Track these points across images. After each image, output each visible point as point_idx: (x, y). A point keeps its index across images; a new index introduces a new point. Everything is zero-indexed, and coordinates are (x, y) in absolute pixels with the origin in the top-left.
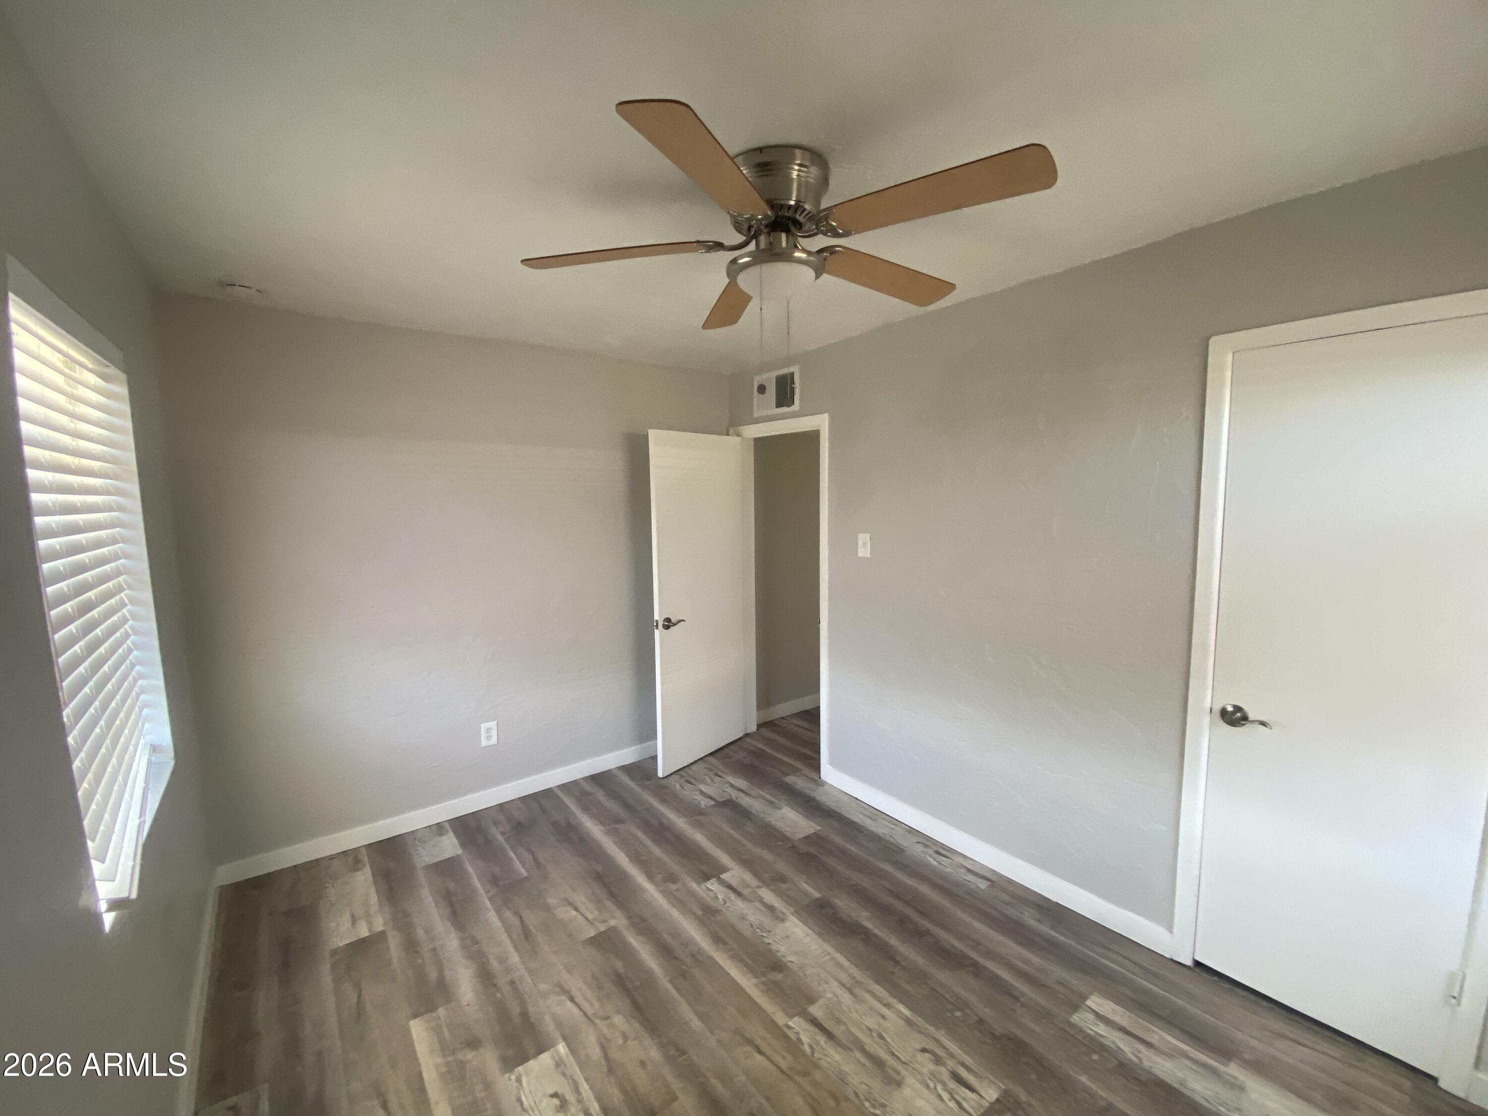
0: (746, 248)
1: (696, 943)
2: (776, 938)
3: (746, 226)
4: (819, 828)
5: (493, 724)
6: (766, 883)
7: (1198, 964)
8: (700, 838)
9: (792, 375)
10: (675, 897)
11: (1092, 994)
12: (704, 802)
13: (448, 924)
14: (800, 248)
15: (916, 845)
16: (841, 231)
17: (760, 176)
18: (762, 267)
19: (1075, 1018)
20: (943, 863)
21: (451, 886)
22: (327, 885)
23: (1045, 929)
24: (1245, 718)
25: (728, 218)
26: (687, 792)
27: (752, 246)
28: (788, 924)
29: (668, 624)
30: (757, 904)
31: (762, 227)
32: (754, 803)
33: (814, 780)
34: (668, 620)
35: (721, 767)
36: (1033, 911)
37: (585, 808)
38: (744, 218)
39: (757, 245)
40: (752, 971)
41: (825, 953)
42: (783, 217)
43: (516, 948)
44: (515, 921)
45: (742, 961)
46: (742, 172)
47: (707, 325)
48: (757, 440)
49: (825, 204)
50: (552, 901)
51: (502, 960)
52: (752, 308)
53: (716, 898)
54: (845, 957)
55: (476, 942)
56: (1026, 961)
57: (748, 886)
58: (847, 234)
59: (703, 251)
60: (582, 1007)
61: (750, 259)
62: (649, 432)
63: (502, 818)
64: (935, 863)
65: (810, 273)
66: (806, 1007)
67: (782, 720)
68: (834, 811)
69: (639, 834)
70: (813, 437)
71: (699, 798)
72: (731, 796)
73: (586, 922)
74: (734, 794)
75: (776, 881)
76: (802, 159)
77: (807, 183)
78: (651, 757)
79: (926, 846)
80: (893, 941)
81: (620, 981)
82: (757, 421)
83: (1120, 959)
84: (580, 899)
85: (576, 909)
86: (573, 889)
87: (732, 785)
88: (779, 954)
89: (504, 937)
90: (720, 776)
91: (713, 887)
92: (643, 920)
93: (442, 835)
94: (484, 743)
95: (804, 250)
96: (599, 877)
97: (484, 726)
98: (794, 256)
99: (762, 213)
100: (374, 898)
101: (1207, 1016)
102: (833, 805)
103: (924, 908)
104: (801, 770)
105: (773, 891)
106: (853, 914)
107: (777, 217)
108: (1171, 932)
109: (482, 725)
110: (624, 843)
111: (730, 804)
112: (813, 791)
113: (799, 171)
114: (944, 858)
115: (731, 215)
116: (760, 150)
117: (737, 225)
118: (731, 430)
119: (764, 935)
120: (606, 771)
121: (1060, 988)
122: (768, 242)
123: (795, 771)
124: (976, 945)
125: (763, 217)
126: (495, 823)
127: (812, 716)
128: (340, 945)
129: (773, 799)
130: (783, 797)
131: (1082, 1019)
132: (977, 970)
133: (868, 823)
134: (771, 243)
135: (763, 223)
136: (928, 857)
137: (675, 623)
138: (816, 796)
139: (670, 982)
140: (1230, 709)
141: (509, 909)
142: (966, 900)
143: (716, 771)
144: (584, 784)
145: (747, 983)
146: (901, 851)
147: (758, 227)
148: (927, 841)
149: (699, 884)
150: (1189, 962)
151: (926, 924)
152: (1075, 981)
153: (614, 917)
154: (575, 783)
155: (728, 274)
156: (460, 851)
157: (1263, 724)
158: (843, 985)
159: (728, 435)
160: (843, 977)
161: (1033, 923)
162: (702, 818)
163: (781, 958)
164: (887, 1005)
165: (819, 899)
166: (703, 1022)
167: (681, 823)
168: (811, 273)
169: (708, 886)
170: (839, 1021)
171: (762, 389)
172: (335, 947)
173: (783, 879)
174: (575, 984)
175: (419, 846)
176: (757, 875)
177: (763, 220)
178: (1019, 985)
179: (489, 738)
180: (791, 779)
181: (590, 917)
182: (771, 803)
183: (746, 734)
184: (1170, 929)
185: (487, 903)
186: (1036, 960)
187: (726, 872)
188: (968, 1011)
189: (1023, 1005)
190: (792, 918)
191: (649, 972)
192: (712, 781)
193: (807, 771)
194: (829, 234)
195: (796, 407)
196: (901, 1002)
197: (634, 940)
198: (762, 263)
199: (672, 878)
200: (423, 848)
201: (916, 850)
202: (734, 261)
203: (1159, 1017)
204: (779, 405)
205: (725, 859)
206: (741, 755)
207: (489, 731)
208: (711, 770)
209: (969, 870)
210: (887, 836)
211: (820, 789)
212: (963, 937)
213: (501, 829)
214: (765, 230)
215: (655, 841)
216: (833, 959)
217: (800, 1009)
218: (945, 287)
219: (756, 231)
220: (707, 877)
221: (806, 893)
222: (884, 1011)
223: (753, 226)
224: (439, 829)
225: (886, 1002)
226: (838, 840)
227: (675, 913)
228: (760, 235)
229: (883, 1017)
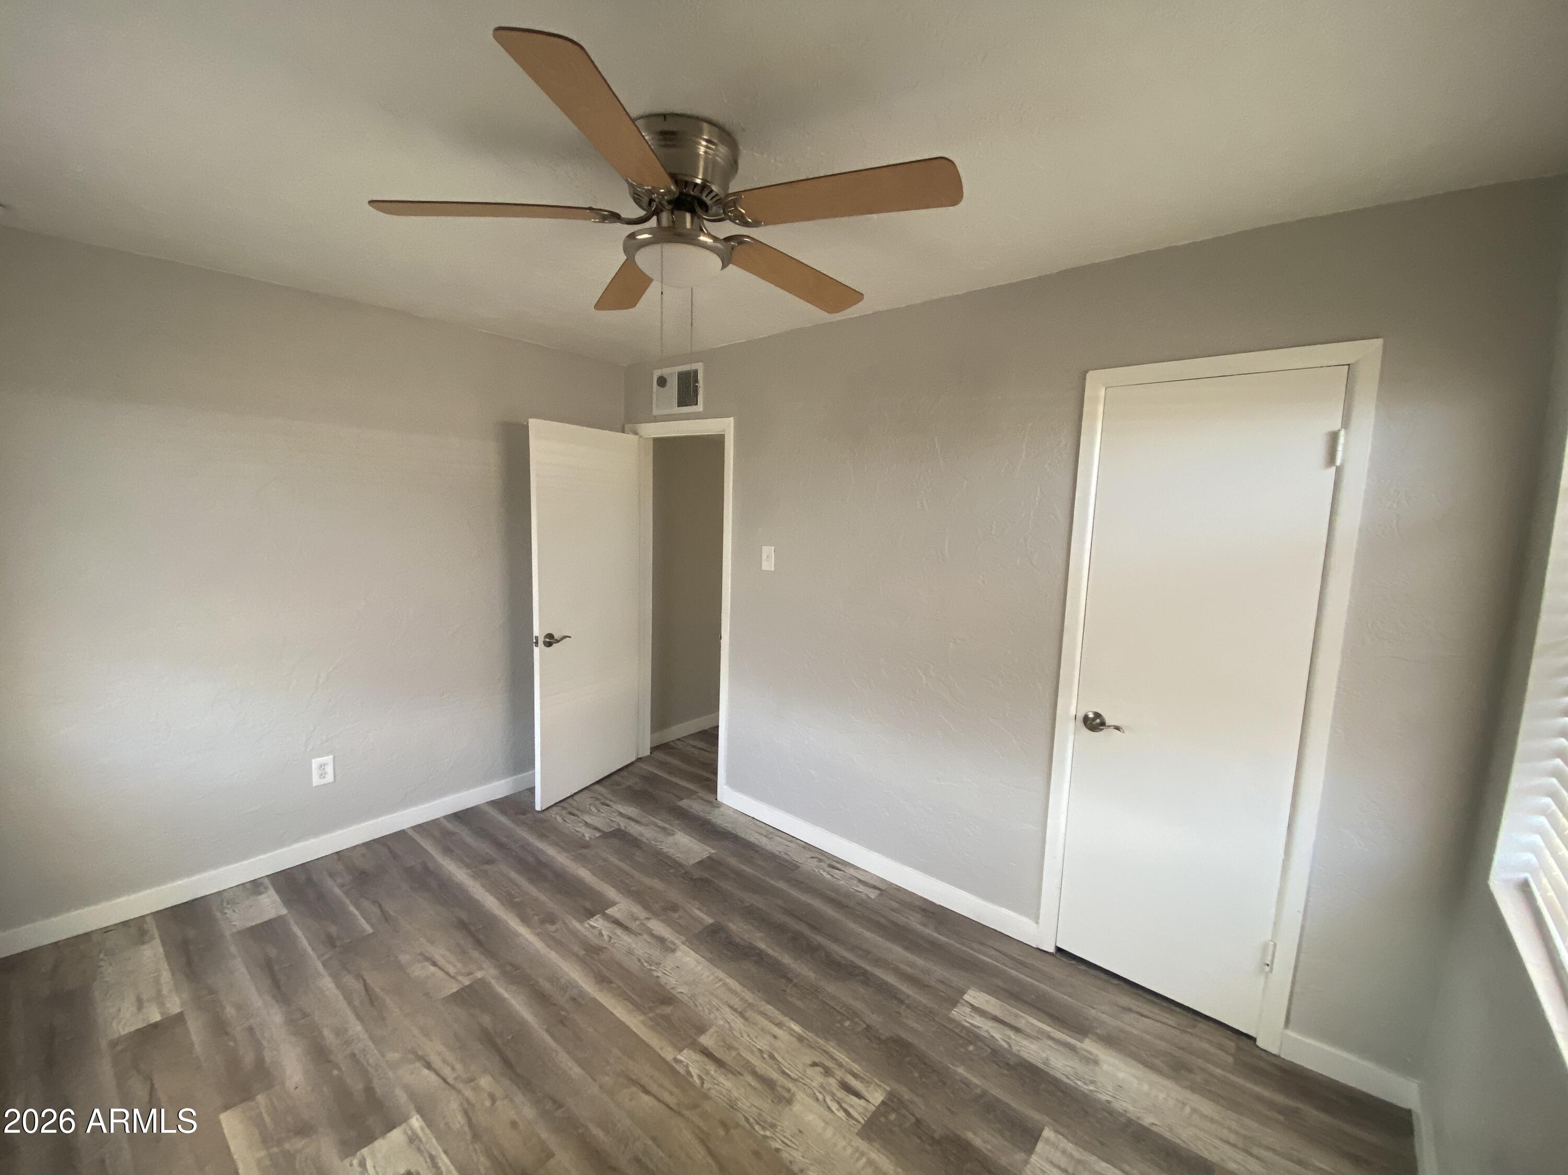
0: (646, 223)
1: (577, 986)
2: (666, 970)
3: (645, 200)
4: (714, 851)
5: (329, 759)
6: (656, 914)
7: (1059, 950)
8: (584, 873)
9: (696, 372)
10: (553, 938)
11: (969, 988)
12: (588, 834)
13: (268, 998)
14: (706, 232)
15: (810, 860)
16: (750, 220)
17: (663, 146)
18: (664, 246)
19: (955, 1013)
20: (835, 876)
21: (273, 952)
22: (102, 963)
23: (930, 932)
24: (1103, 724)
25: (626, 185)
26: (569, 825)
27: (653, 222)
28: (679, 954)
29: (550, 641)
30: (646, 937)
31: (665, 203)
32: (645, 832)
33: (710, 802)
34: (550, 636)
35: (610, 796)
36: (919, 916)
37: (447, 851)
38: (644, 189)
39: (659, 221)
40: (638, 1008)
41: (717, 980)
42: (688, 195)
43: (359, 1017)
44: (358, 986)
45: (628, 999)
46: (643, 137)
47: (601, 305)
48: (657, 440)
49: (734, 187)
50: (404, 958)
51: (340, 1032)
52: (652, 292)
53: (601, 934)
54: (738, 981)
55: (305, 1015)
56: (912, 965)
57: (636, 919)
58: (756, 224)
59: (598, 220)
60: (441, 1073)
61: (650, 236)
62: (529, 422)
63: (340, 867)
64: (829, 877)
65: (716, 261)
66: (696, 1037)
67: (678, 743)
68: (730, 833)
69: (513, 875)
70: (715, 443)
71: (583, 829)
72: (619, 825)
73: (447, 977)
74: (623, 823)
75: (667, 910)
76: (710, 133)
77: (715, 163)
78: (528, 789)
79: (820, 860)
80: (786, 959)
81: (488, 1039)
82: (656, 419)
83: (994, 953)
84: (439, 952)
85: (435, 964)
86: (432, 943)
87: (620, 814)
88: (668, 987)
89: (342, 1004)
90: (608, 806)
91: (597, 924)
92: (516, 967)
93: (260, 893)
94: (316, 781)
95: (709, 235)
96: (463, 926)
97: (315, 762)
98: (700, 240)
99: (666, 187)
100: (166, 976)
101: (1065, 997)
102: (729, 827)
103: (817, 923)
104: (696, 792)
105: (663, 921)
106: (746, 937)
107: (681, 193)
108: (1037, 923)
109: (313, 760)
110: (494, 886)
111: (619, 834)
112: (708, 813)
113: (707, 147)
114: (837, 871)
115: (631, 185)
116: (665, 116)
117: (636, 196)
118: (627, 427)
119: (653, 968)
120: (472, 807)
121: (941, 987)
122: (671, 220)
123: (691, 794)
124: (866, 954)
125: (666, 190)
126: (331, 875)
127: (711, 736)
128: (123, 1033)
129: (667, 826)
130: (677, 822)
131: (961, 1014)
132: (866, 978)
133: (764, 842)
134: (673, 222)
135: (666, 198)
136: (821, 871)
137: (558, 639)
138: (711, 818)
139: (547, 1031)
140: (1091, 715)
141: (349, 972)
142: (858, 911)
143: (603, 800)
144: (445, 822)
145: (634, 1021)
146: (795, 867)
147: (660, 203)
148: (821, 855)
149: (581, 922)
150: (1052, 949)
151: (820, 939)
152: (955, 978)
153: (481, 968)
154: (435, 822)
155: (626, 250)
156: (284, 911)
157: (1117, 728)
158: (735, 1010)
159: (623, 432)
160: (735, 1002)
161: (920, 928)
162: (584, 851)
163: (671, 991)
164: (779, 1025)
165: (711, 925)
166: (583, 1069)
167: (561, 859)
168: (718, 262)
169: (591, 923)
170: (730, 1047)
171: (662, 382)
172: (116, 1036)
173: (674, 908)
174: (434, 1049)
175: (229, 909)
176: (646, 907)
177: (665, 195)
178: (905, 989)
179: (322, 776)
180: (685, 803)
181: (452, 970)
182: (664, 829)
183: (638, 759)
184: (1036, 919)
185: (319, 966)
186: (920, 961)
187: (612, 906)
188: (857, 1020)
189: (908, 1007)
190: (683, 947)
191: (523, 1023)
192: (599, 811)
193: (703, 793)
194: (737, 221)
195: (699, 408)
196: (792, 1019)
197: (503, 990)
198: (664, 242)
199: (551, 919)
200: (234, 911)
201: (809, 865)
202: (632, 236)
203: (1026, 1002)
204: (681, 403)
205: (611, 893)
206: (631, 781)
207: (323, 767)
208: (597, 799)
209: (860, 881)
210: (782, 853)
211: (716, 812)
212: (853, 948)
213: (339, 880)
214: (669, 207)
215: (531, 881)
216: (725, 984)
217: (689, 1041)
218: (852, 296)
219: (657, 206)
220: (591, 914)
221: (699, 921)
222: (776, 1030)
223: (654, 201)
224: (255, 886)
225: (777, 1022)
226: (733, 861)
227: (553, 956)
228: (662, 211)
229: (775, 1037)
